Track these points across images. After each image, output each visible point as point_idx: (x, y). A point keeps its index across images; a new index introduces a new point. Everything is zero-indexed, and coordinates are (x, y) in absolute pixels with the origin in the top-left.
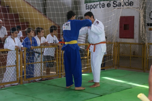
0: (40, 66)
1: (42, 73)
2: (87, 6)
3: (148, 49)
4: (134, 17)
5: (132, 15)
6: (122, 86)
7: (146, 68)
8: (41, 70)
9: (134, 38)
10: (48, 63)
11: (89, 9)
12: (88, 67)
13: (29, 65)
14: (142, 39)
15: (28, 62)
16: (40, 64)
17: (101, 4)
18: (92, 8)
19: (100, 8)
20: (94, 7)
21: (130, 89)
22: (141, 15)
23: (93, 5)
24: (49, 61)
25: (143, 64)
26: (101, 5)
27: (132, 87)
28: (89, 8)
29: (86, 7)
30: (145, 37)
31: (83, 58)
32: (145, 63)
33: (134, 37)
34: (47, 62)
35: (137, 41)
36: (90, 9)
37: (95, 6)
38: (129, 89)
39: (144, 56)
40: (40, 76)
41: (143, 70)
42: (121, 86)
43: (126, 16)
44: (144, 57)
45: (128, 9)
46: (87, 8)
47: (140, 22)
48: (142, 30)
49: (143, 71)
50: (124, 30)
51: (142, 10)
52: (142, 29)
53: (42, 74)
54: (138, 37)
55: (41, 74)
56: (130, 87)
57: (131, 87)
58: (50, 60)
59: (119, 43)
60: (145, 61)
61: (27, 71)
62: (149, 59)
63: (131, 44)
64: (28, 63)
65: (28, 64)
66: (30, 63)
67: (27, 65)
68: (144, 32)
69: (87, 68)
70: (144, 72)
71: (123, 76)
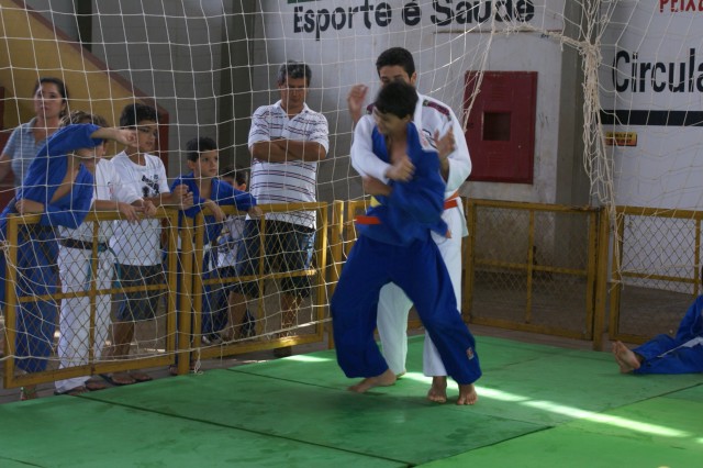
0: (89, 310)
1: (95, 348)
2: (300, 14)
3: (616, 234)
4: (534, 76)
5: (529, 69)
6: (505, 420)
7: (607, 330)
8: (92, 331)
9: (535, 181)
10: (129, 295)
11: (309, 30)
12: (323, 321)
13: (29, 306)
14: (592, 184)
15: (28, 290)
16: (86, 300)
17: (372, 8)
18: (324, 28)
19: (368, 24)
20: (338, 20)
21: (547, 431)
22: (587, 66)
23: (331, 14)
24: (133, 289)
25: (594, 309)
26: (372, 14)
27: (551, 424)
28: (309, 26)
29: (297, 19)
30: (606, 178)
31: (296, 273)
32: (600, 305)
33: (535, 174)
34: (123, 290)
35: (550, 196)
36: (314, 32)
37: (344, 17)
38: (540, 433)
39: (596, 269)
40: (83, 364)
41: (592, 339)
42: (499, 419)
43: (497, 73)
44: (596, 277)
45: (523, 34)
46: (300, 24)
47: (583, 101)
48: (591, 144)
49: (591, 344)
50: (485, 138)
51: (593, 42)
52: (591, 135)
53: (98, 354)
54: (554, 175)
55: (91, 353)
56: (545, 424)
57: (547, 424)
58: (140, 283)
59: (476, 205)
60: (600, 294)
61: (20, 335)
62: (620, 285)
63: (532, 210)
64: (25, 295)
65: (25, 300)
66: (35, 297)
67: (23, 304)
68: (599, 154)
69: (316, 325)
70: (597, 348)
71: (498, 369)
